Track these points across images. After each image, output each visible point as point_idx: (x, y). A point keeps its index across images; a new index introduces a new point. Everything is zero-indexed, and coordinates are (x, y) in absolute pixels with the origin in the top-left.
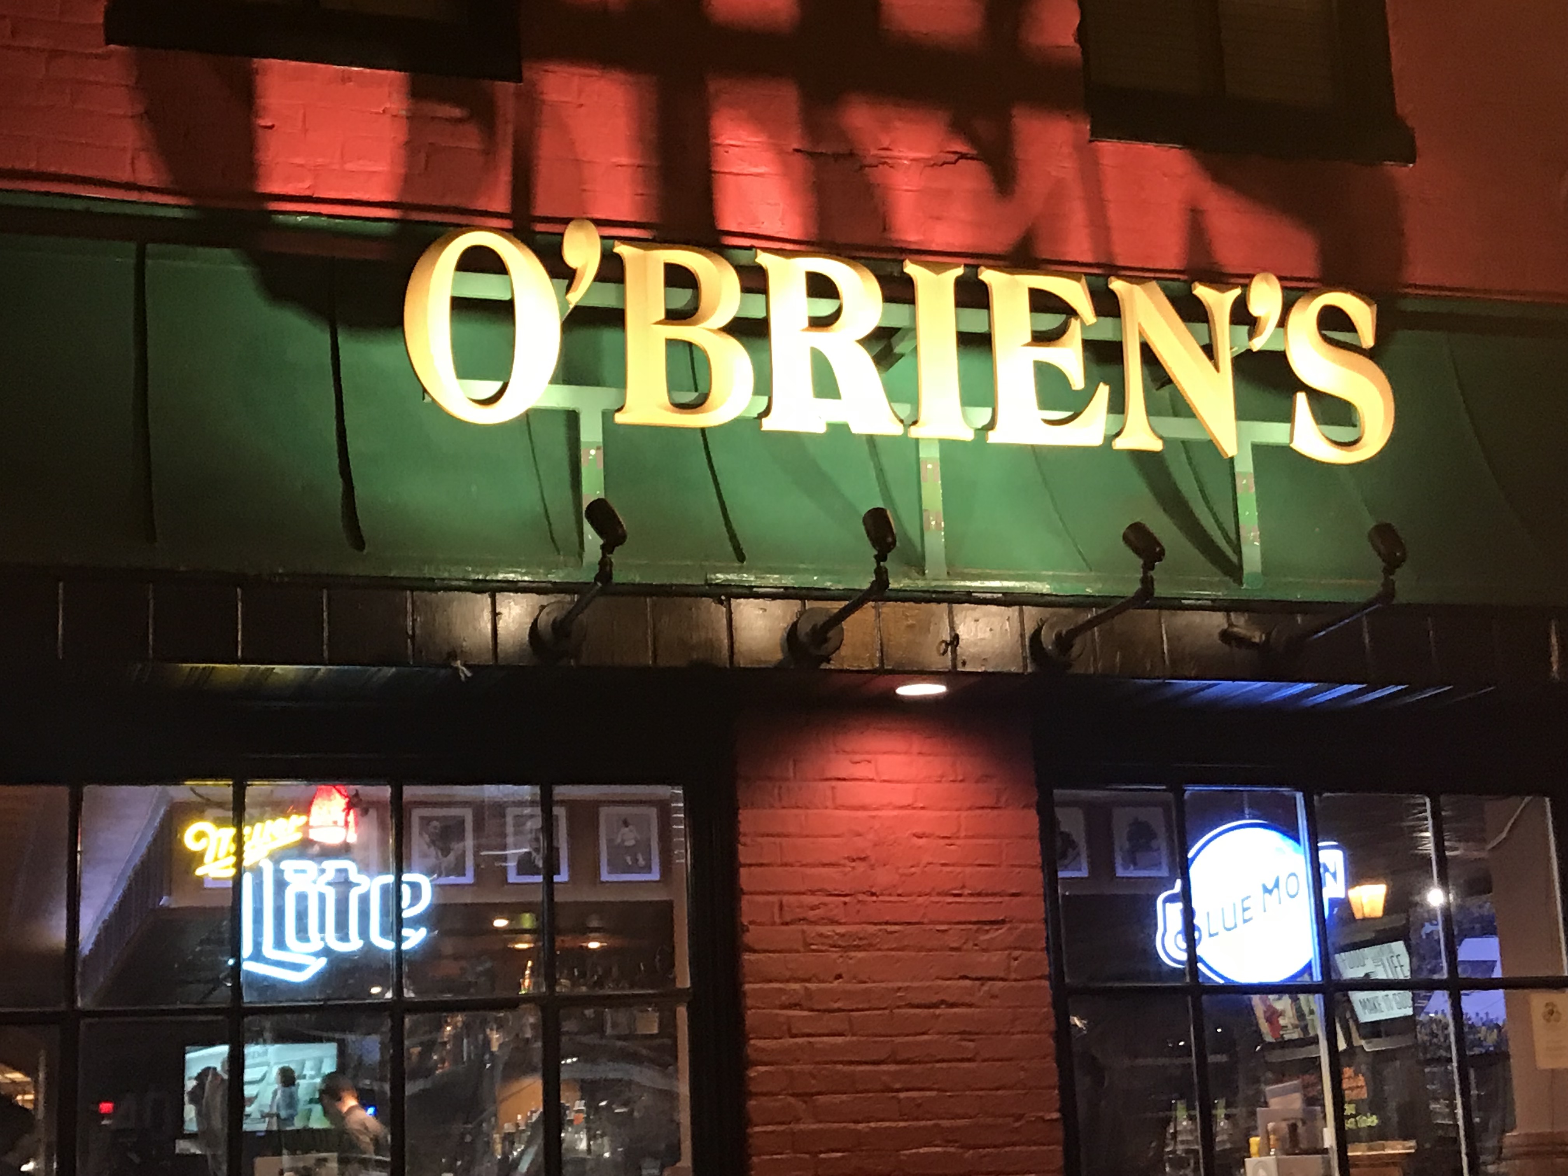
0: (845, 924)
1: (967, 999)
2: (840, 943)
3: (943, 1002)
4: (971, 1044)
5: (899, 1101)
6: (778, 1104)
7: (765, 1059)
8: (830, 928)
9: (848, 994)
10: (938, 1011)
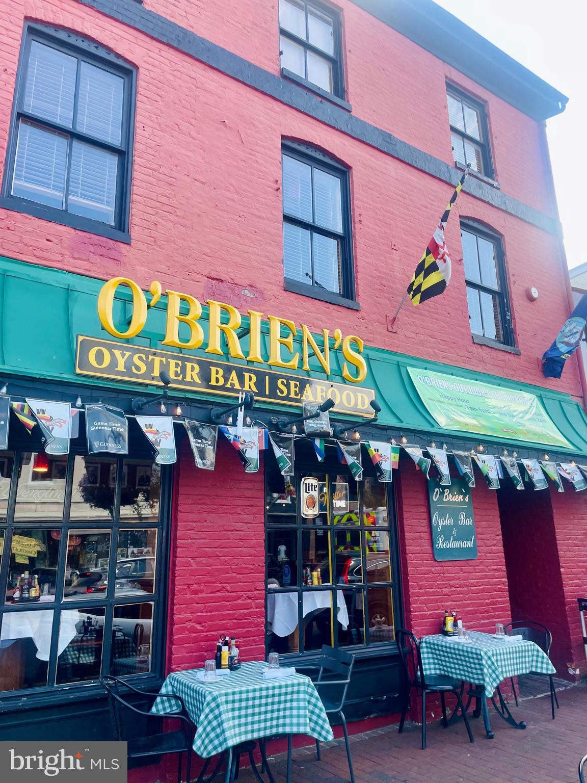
0: (209, 505)
1: (241, 529)
2: (207, 511)
3: (235, 530)
4: (242, 543)
5: (220, 560)
6: (185, 560)
7: (182, 546)
8: (205, 506)
9: (208, 527)
10: (233, 532)
